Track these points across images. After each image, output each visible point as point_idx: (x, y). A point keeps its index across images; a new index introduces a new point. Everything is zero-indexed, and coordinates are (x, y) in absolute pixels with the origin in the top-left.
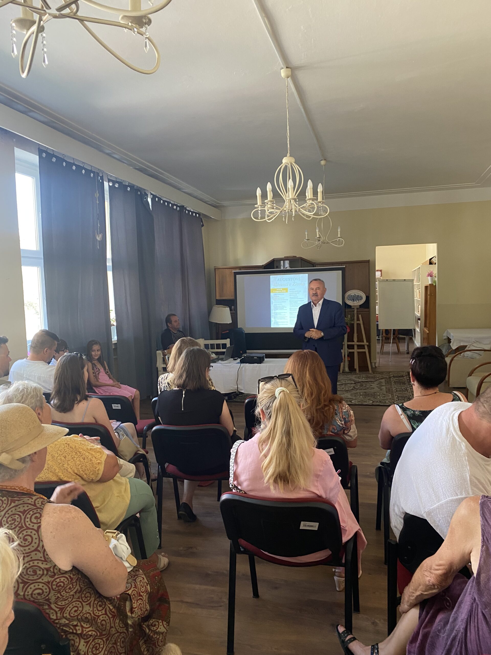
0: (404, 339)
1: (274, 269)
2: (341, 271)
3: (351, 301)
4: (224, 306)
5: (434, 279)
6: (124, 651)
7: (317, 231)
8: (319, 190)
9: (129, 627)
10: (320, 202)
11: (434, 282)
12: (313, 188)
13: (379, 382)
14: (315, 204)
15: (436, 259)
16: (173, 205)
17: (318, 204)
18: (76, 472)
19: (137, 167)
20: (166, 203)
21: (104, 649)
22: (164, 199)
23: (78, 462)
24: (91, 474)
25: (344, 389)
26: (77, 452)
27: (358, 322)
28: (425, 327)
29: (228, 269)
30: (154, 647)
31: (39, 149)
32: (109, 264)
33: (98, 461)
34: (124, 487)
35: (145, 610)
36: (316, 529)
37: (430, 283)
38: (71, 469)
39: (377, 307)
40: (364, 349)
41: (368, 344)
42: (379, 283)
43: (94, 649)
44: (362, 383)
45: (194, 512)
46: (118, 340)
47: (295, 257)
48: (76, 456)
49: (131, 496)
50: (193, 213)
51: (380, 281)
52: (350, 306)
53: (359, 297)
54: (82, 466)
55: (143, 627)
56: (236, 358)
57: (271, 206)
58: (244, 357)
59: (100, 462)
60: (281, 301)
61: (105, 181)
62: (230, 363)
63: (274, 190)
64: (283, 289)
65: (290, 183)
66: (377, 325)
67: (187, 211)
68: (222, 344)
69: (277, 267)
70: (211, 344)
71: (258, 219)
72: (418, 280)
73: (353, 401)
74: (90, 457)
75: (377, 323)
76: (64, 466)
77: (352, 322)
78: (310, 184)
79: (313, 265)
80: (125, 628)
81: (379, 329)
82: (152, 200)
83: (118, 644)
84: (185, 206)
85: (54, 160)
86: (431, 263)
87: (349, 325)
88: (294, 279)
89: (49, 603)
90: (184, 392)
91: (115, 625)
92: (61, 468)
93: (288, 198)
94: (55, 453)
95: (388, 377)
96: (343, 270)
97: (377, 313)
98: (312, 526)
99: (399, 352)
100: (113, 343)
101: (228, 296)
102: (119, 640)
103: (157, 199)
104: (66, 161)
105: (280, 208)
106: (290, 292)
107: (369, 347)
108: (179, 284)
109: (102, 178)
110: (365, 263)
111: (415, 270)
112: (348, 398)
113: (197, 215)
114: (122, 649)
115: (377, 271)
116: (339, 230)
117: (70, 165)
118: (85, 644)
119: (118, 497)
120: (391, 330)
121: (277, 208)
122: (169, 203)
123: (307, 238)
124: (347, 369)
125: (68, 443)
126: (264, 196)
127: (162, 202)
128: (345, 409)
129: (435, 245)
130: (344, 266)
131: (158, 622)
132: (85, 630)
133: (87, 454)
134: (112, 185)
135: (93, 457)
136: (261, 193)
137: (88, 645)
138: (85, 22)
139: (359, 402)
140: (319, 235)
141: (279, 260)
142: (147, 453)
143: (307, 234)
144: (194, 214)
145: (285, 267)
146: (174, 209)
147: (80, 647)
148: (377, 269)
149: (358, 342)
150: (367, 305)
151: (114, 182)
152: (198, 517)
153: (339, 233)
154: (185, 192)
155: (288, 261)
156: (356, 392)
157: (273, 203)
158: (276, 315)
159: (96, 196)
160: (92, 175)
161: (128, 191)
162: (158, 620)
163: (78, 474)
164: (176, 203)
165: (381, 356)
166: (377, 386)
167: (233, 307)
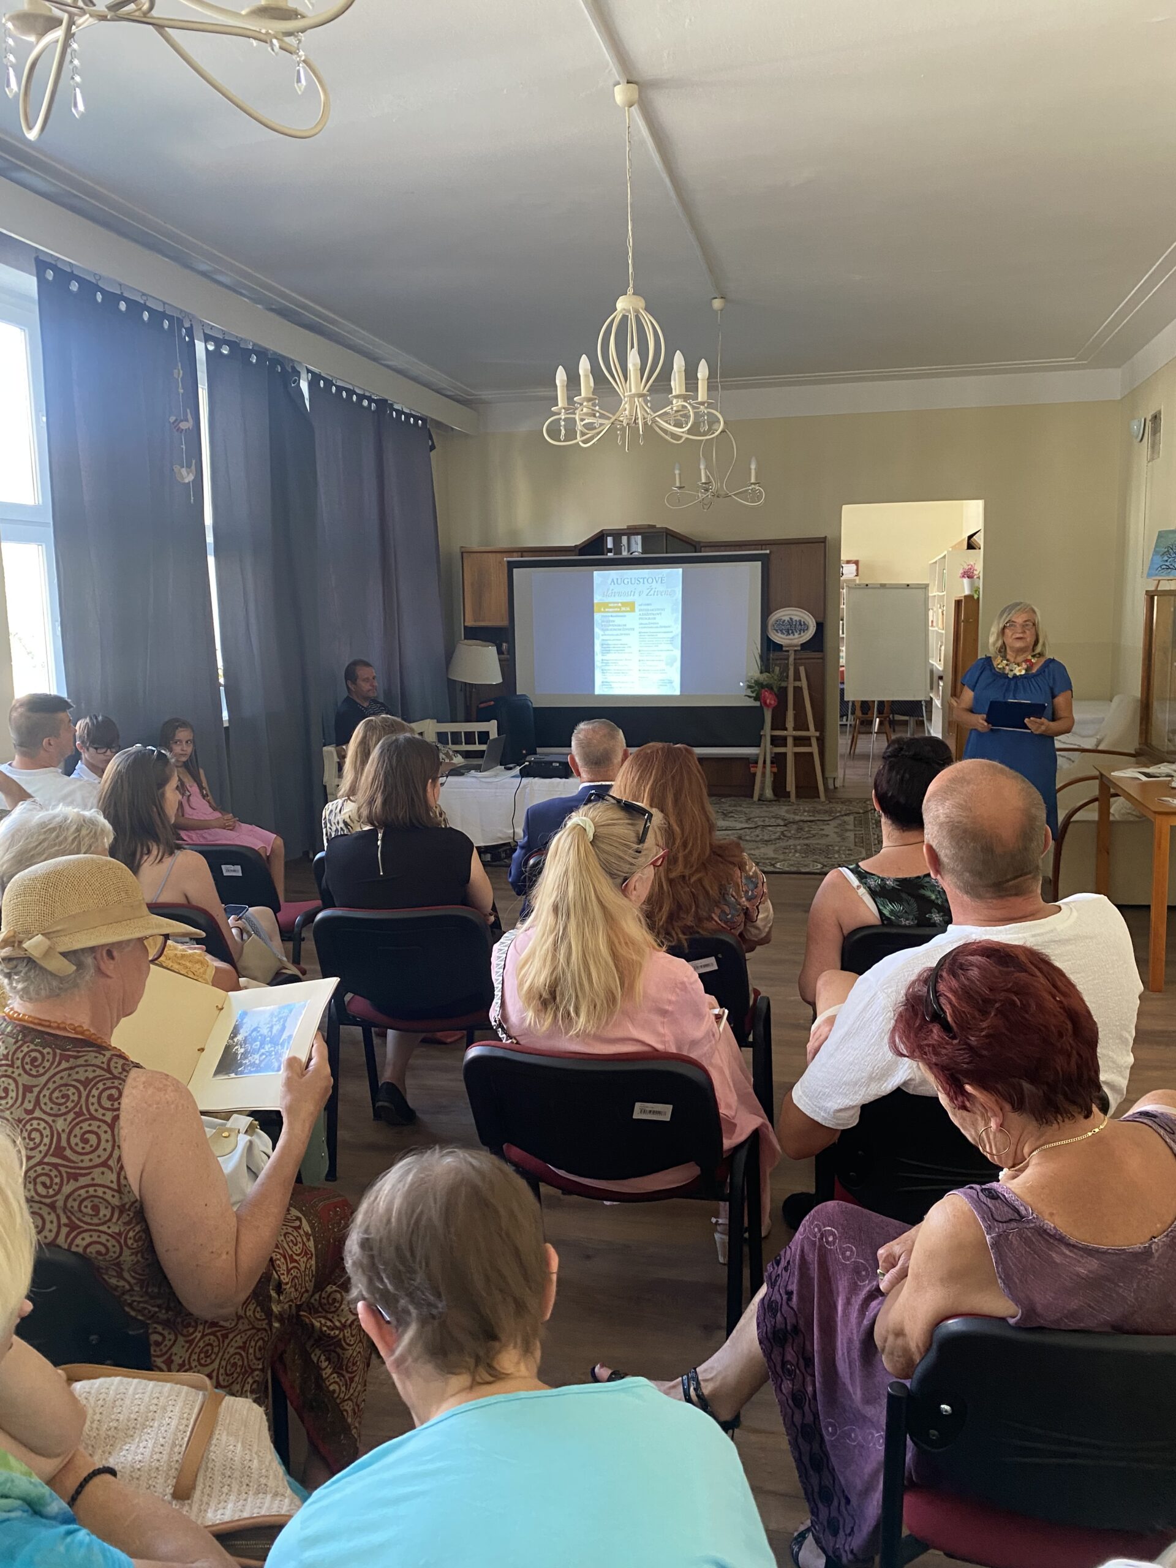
0: (906, 723)
1: (604, 554)
2: (760, 563)
3: (783, 633)
4: (484, 643)
5: (976, 585)
7: (702, 467)
8: (699, 375)
10: (702, 403)
11: (975, 591)
12: (685, 370)
13: (840, 822)
14: (689, 407)
15: (982, 537)
16: (361, 398)
17: (698, 408)
19: (274, 307)
20: (344, 394)
22: (339, 383)
25: (761, 837)
27: (797, 684)
28: (952, 696)
29: (494, 554)
31: (37, 260)
32: (210, 539)
36: (667, 1118)
37: (967, 592)
39: (841, 648)
40: (810, 745)
41: (818, 734)
42: (848, 593)
44: (801, 824)
45: (410, 1105)
46: (230, 721)
47: (654, 527)
50: (408, 416)
51: (853, 587)
52: (781, 646)
53: (800, 624)
56: (511, 766)
57: (590, 411)
58: (530, 762)
60: (619, 632)
61: (199, 341)
62: (495, 776)
64: (624, 604)
65: (633, 358)
66: (842, 690)
67: (394, 413)
68: (480, 733)
69: (612, 551)
70: (452, 733)
71: (561, 441)
72: (941, 587)
73: (778, 865)
75: (841, 686)
77: (784, 684)
78: (679, 361)
79: (695, 547)
81: (846, 699)
82: (312, 385)
84: (390, 400)
85: (74, 286)
86: (971, 546)
87: (775, 690)
88: (650, 580)
90: (380, 833)
93: (628, 393)
95: (861, 811)
96: (765, 560)
97: (842, 661)
98: (659, 1113)
101: (494, 618)
102: (253, 1343)
103: (322, 382)
104: (103, 291)
105: (611, 416)
106: (640, 610)
107: (821, 741)
108: (375, 588)
109: (190, 332)
110: (815, 545)
111: (936, 562)
112: (767, 859)
113: (420, 422)
115: (848, 562)
116: (753, 467)
117: (112, 299)
120: (874, 702)
121: (602, 416)
122: (350, 392)
123: (678, 484)
124: (769, 793)
126: (573, 386)
127: (334, 389)
128: (749, 871)
129: (980, 504)
130: (768, 552)
134: (215, 349)
136: (565, 378)
138: (167, 29)
139: (792, 865)
140: (707, 477)
141: (617, 535)
143: (680, 474)
144: (412, 420)
145: (633, 551)
146: (363, 407)
148: (844, 558)
149: (795, 729)
150: (818, 643)
151: (219, 343)
152: (418, 1114)
153: (753, 472)
154: (388, 367)
155: (639, 538)
156: (788, 843)
157: (594, 405)
158: (607, 664)
159: (176, 376)
160: (166, 324)
161: (251, 363)
164: (367, 394)
165: (850, 763)
166: (836, 830)
167: (505, 645)
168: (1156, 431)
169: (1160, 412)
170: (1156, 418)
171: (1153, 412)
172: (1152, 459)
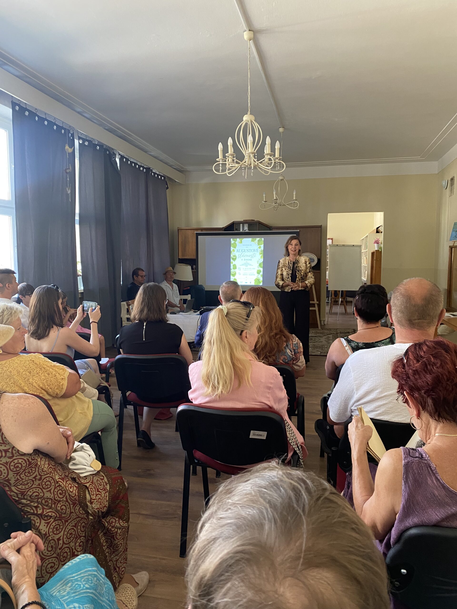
1: (234, 231)
4: (186, 265)
5: (380, 246)
6: (84, 535)
7: (274, 193)
8: (276, 147)
9: (89, 515)
10: (277, 158)
11: (380, 248)
12: (271, 145)
13: (327, 337)
14: (272, 159)
15: (383, 228)
16: (140, 166)
17: (275, 160)
18: (41, 386)
19: (106, 128)
20: (133, 164)
21: (64, 529)
22: (132, 160)
23: (43, 377)
24: (56, 388)
26: (42, 368)
29: (191, 230)
30: (112, 539)
31: (12, 102)
32: (77, 218)
33: (62, 377)
34: (87, 405)
35: (104, 505)
36: (264, 438)
37: (376, 249)
38: (36, 383)
39: (327, 272)
40: (315, 307)
41: (318, 302)
42: (330, 249)
43: (55, 530)
45: (153, 441)
46: (84, 290)
47: (254, 220)
48: (41, 372)
49: (94, 414)
50: (158, 175)
51: (331, 246)
54: (47, 381)
55: (103, 521)
56: (196, 311)
57: (232, 160)
59: (63, 377)
61: (76, 139)
62: (190, 314)
63: (234, 145)
65: (250, 139)
66: (327, 287)
67: (153, 174)
68: (184, 300)
69: (236, 230)
71: (220, 172)
72: (366, 248)
74: (54, 373)
75: (327, 286)
76: (30, 380)
78: (268, 140)
79: (270, 228)
80: (86, 515)
81: (329, 290)
82: (121, 160)
83: (79, 527)
84: (151, 167)
85: (27, 113)
86: (377, 232)
89: (9, 485)
90: (145, 324)
91: (75, 511)
92: (27, 382)
93: (247, 152)
94: (20, 368)
95: (335, 333)
97: (327, 278)
98: (261, 435)
99: (346, 313)
100: (79, 292)
101: (190, 255)
102: (80, 524)
103: (124, 159)
104: (38, 116)
105: (240, 162)
107: (319, 305)
108: (143, 241)
109: (73, 135)
110: (317, 228)
111: (363, 239)
113: (163, 178)
114: (82, 533)
115: (329, 239)
116: (294, 193)
117: (42, 119)
118: (46, 525)
119: (81, 414)
120: (339, 291)
121: (237, 163)
122: (136, 164)
123: (264, 200)
125: (33, 359)
126: (225, 150)
127: (129, 162)
128: (295, 341)
129: (382, 213)
130: (299, 231)
131: (115, 519)
132: (46, 511)
133: (51, 370)
134: (83, 143)
135: (57, 373)
136: (222, 147)
137: (49, 526)
140: (276, 198)
141: (239, 223)
142: (110, 386)
143: (265, 196)
144: (160, 177)
145: (245, 230)
146: (140, 170)
147: (41, 528)
148: (328, 237)
150: (318, 268)
151: (84, 141)
152: (156, 445)
153: (294, 196)
154: (151, 155)
155: (247, 225)
157: (234, 157)
160: (63, 131)
161: (97, 149)
162: (115, 518)
163: (44, 388)
164: (143, 165)
165: (330, 316)
166: (325, 340)
167: (194, 266)
168: (452, 184)
169: (454, 177)
170: (452, 179)
171: (451, 177)
172: (451, 195)
